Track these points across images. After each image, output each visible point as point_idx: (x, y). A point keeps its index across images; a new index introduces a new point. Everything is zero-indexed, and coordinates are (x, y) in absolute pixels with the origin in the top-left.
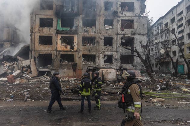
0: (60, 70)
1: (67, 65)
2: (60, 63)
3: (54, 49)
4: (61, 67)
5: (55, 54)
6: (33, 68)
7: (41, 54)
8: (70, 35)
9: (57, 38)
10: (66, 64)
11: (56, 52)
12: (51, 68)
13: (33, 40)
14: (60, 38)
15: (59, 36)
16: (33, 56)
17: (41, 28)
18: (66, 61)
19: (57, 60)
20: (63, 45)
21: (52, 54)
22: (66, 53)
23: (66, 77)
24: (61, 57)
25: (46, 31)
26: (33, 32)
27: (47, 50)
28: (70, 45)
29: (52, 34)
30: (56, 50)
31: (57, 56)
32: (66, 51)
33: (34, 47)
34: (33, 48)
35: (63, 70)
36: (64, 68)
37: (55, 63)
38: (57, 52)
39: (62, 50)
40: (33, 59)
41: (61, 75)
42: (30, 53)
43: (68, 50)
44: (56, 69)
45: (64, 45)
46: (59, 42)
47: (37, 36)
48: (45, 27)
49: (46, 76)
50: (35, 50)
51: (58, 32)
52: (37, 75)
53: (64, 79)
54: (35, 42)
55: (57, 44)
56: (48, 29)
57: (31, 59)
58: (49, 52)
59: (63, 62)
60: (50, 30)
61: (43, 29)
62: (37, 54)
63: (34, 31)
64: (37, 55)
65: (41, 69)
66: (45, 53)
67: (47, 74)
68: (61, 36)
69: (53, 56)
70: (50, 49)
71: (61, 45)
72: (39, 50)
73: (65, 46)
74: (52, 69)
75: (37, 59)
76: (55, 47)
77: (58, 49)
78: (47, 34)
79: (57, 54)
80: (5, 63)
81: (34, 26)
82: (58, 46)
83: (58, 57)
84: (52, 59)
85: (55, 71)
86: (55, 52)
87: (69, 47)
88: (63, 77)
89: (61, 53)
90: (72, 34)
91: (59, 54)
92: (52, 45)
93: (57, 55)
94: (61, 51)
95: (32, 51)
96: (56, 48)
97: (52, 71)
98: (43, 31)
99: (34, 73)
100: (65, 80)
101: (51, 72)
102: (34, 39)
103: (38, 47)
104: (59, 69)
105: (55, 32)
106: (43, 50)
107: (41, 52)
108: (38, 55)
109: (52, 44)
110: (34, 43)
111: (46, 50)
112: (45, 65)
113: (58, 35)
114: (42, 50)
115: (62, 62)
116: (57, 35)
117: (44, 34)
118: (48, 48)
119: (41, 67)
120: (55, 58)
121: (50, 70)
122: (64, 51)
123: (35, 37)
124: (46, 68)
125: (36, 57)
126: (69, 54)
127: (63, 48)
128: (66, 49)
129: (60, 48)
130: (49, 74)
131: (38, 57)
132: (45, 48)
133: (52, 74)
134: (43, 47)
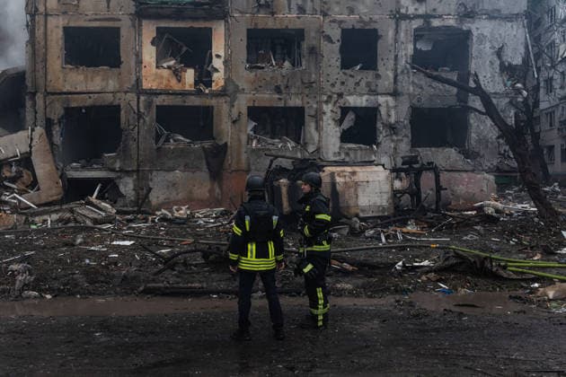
0: (154, 173)
1: (182, 153)
2: (157, 142)
3: (127, 86)
4: (159, 159)
5: (134, 104)
6: (43, 167)
7: (74, 105)
8: (197, 25)
9: (140, 35)
10: (182, 150)
11: (138, 98)
12: (117, 166)
13: (37, 46)
14: (155, 35)
15: (149, 30)
16: (40, 115)
18: (181, 138)
19: (141, 133)
20: (165, 65)
21: (119, 106)
22: (177, 101)
23: (180, 203)
24: (159, 120)
25: (93, 7)
26: (37, 10)
27: (98, 89)
28: (195, 68)
29: (120, 20)
30: (137, 88)
31: (140, 115)
32: (180, 94)
33: (46, 78)
34: (41, 82)
35: (170, 176)
36: (170, 164)
37: (133, 145)
38: (142, 98)
39: (163, 87)
40: (39, 130)
41: (162, 198)
42: (28, 104)
43: (187, 88)
44: (138, 171)
45: (169, 68)
46: (149, 54)
47: (57, 27)
49: (96, 198)
50: (49, 90)
51: (143, 11)
52: (59, 197)
53: (171, 212)
54: (46, 54)
55: (139, 62)
57: (33, 130)
58: (109, 98)
59: (167, 140)
60: (108, 3)
62: (58, 105)
63: (41, 9)
64: (57, 111)
65: (76, 169)
66: (89, 102)
67: (99, 192)
68: (158, 29)
69: (122, 112)
70: (112, 85)
71: (157, 67)
72: (65, 90)
74: (121, 171)
75: (56, 130)
76: (135, 79)
77: (146, 85)
78: (96, 20)
79: (141, 105)
82: (144, 70)
83: (147, 119)
84: (122, 126)
85: (135, 177)
86: (131, 97)
87: (190, 75)
88: (167, 204)
89: (159, 100)
90: (205, 19)
91: (149, 105)
92: (119, 67)
93: (142, 110)
94: (160, 94)
95: (34, 94)
96: (138, 81)
97: (121, 178)
98: (78, 6)
99: (49, 186)
100: (176, 214)
101: (117, 181)
102: (43, 43)
103: (61, 75)
104: (151, 171)
105: (133, 10)
106: (84, 89)
107: (76, 96)
108: (62, 112)
109: (121, 63)
110: (45, 60)
111: (92, 89)
112: (90, 155)
113: (144, 22)
114: (79, 90)
115: (162, 140)
116: (140, 25)
117: (85, 20)
118: (103, 80)
119: (74, 164)
120: (131, 122)
121: (112, 175)
122: (172, 94)
123: (45, 34)
124: (95, 166)
125: (55, 118)
126: (190, 104)
127: (165, 82)
128: (180, 85)
129: (154, 81)
130: (109, 190)
131: (62, 117)
132: (92, 81)
133: (122, 189)
134: (81, 77)
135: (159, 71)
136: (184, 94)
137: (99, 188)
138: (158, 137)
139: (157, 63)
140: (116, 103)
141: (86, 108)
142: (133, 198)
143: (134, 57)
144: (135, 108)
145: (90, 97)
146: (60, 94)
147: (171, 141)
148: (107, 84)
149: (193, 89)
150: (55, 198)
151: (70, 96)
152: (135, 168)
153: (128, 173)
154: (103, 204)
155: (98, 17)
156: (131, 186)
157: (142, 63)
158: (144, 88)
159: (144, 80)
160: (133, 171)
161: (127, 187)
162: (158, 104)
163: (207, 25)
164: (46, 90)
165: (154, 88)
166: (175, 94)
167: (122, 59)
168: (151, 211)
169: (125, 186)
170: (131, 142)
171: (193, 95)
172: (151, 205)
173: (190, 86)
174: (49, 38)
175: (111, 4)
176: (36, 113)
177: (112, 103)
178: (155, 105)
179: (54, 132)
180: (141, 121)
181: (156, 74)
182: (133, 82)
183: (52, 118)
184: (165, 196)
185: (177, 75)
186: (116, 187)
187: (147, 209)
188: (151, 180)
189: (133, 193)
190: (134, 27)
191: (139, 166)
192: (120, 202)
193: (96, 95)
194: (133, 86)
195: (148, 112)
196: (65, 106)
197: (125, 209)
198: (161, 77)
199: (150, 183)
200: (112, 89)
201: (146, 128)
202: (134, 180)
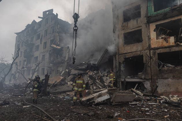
0: (159, 80)
2: (159, 68)
3: (145, 48)
4: (161, 74)
5: (148, 54)
7: (127, 57)
9: (149, 29)
10: (171, 70)
11: (150, 52)
12: (143, 77)
14: (155, 28)
15: (153, 26)
17: (125, 24)
18: (170, 65)
19: (152, 65)
20: (160, 38)
21: (143, 55)
22: (167, 50)
23: (174, 93)
24: (159, 59)
25: (133, 25)
27: (135, 50)
29: (141, 26)
30: (150, 48)
31: (151, 58)
32: (168, 47)
33: (119, 50)
35: (166, 81)
36: (166, 76)
38: (151, 51)
39: (160, 46)
41: (163, 91)
42: (114, 58)
43: (171, 44)
44: (151, 79)
45: (162, 38)
46: (153, 35)
47: (121, 34)
48: (131, 20)
49: (136, 89)
50: (120, 53)
51: (150, 20)
53: (169, 98)
55: (149, 39)
56: (135, 21)
58: (139, 53)
59: (163, 66)
60: (137, 22)
61: (127, 24)
64: (122, 59)
65: (129, 78)
66: (132, 55)
68: (156, 26)
69: (144, 58)
70: (140, 48)
71: (157, 39)
72: (124, 53)
73: (165, 39)
74: (145, 79)
75: (122, 65)
76: (148, 45)
77: (153, 46)
78: (133, 29)
79: (151, 54)
80: (89, 72)
82: (151, 41)
83: (154, 59)
85: (150, 81)
86: (147, 51)
87: (172, 40)
88: (167, 94)
89: (158, 51)
91: (154, 54)
92: (142, 42)
93: (152, 56)
94: (159, 49)
96: (150, 45)
97: (144, 81)
98: (127, 26)
100: (172, 99)
101: (143, 83)
103: (123, 48)
104: (157, 79)
105: (146, 21)
108: (124, 59)
111: (133, 51)
112: (134, 74)
113: (151, 25)
114: (129, 52)
115: (161, 66)
116: (149, 26)
117: (130, 30)
118: (136, 47)
119: (128, 77)
120: (148, 60)
121: (141, 80)
122: (164, 48)
124: (135, 77)
125: (121, 62)
126: (174, 50)
127: (160, 44)
128: (168, 44)
129: (156, 44)
130: (141, 86)
131: (124, 61)
132: (133, 48)
133: (145, 86)
134: (129, 48)
135: (158, 40)
136: (169, 47)
137: (137, 85)
138: (159, 66)
139: (157, 38)
140: (141, 54)
141: (131, 57)
142: (150, 90)
143: (147, 37)
144: (149, 55)
145: (132, 54)
146: (122, 54)
147: (165, 67)
148: (138, 48)
149: (174, 44)
151: (126, 54)
152: (150, 78)
153: (147, 80)
154: (138, 91)
155: (134, 27)
156: (149, 85)
157: (150, 39)
158: (152, 47)
159: (152, 45)
160: (149, 79)
161: (148, 85)
162: (158, 52)
163: (179, 18)
164: (119, 54)
165: (156, 47)
166: (166, 47)
167: (143, 39)
168: (158, 96)
169: (147, 85)
170: (148, 68)
171: (174, 47)
172: (158, 93)
173: (173, 43)
175: (138, 22)
176: (116, 61)
177: (140, 55)
178: (157, 53)
179: (121, 66)
180: (152, 60)
181: (157, 42)
183: (120, 62)
184: (164, 90)
185: (166, 40)
186: (143, 85)
187: (157, 95)
188: (157, 83)
189: (150, 87)
190: (147, 27)
191: (151, 77)
192: (145, 91)
193: (134, 53)
194: (148, 47)
195: (154, 56)
196: (125, 57)
197: (147, 94)
198: (159, 42)
199: (157, 84)
200: (140, 50)
201: (154, 62)
202: (150, 83)
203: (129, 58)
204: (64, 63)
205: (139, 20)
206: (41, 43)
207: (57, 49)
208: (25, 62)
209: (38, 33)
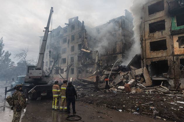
0: (181, 79)
2: (181, 70)
3: (169, 54)
4: (182, 74)
5: (172, 59)
6: (146, 77)
7: (153, 61)
9: (173, 40)
11: (173, 58)
12: (168, 76)
13: (143, 48)
14: (178, 39)
15: (176, 38)
16: (145, 64)
17: (151, 34)
19: (175, 67)
20: (182, 47)
21: (167, 60)
24: (181, 63)
25: (158, 36)
26: (143, 39)
27: (160, 56)
29: (165, 37)
30: (173, 55)
31: (174, 62)
33: (146, 55)
37: (172, 71)
38: (175, 57)
40: (145, 68)
42: (142, 62)
46: (176, 45)
47: (148, 42)
48: (156, 32)
49: (162, 85)
50: (147, 58)
51: (173, 33)
52: (151, 85)
54: (146, 49)
55: (173, 47)
56: (160, 33)
57: (143, 68)
58: (164, 58)
61: (153, 35)
62: (149, 61)
63: (144, 39)
64: (149, 63)
65: (155, 77)
66: (158, 60)
68: (179, 37)
69: (168, 62)
70: (165, 54)
71: (179, 48)
72: (151, 57)
74: (169, 78)
75: (149, 68)
76: (171, 52)
77: (176, 53)
78: (159, 39)
79: (175, 59)
81: (144, 34)
82: (174, 49)
83: (177, 63)
84: (169, 65)
85: (174, 80)
86: (171, 57)
89: (180, 57)
91: (177, 59)
92: (166, 50)
93: (175, 61)
94: (181, 55)
95: (143, 59)
96: (173, 53)
97: (169, 80)
98: (153, 36)
99: (148, 82)
101: (168, 81)
102: (145, 47)
103: (150, 54)
104: (179, 78)
105: (170, 34)
106: (156, 57)
107: (154, 59)
108: (151, 63)
109: (167, 48)
110: (145, 51)
111: (159, 56)
112: (158, 74)
113: (174, 36)
115: (183, 69)
116: (173, 37)
117: (156, 39)
118: (162, 54)
120: (171, 64)
121: (166, 79)
123: (145, 45)
124: (160, 77)
127: (182, 52)
129: (179, 52)
130: (166, 83)
131: (151, 64)
132: (158, 54)
133: (170, 83)
134: (155, 54)
137: (162, 83)
138: (181, 68)
139: (179, 47)
140: (166, 59)
142: (174, 86)
143: (171, 46)
146: (149, 59)
148: (163, 55)
150: (150, 85)
151: (152, 59)
152: (174, 77)
153: (171, 79)
154: (165, 87)
155: (159, 38)
157: (174, 47)
159: (175, 52)
161: (172, 83)
162: (180, 58)
165: (179, 54)
168: (181, 90)
169: (171, 82)
174: (146, 45)
175: (163, 34)
177: (165, 60)
180: (175, 64)
181: (179, 50)
182: (171, 53)
183: (148, 64)
186: (168, 83)
187: (179, 90)
189: (174, 84)
190: (171, 38)
191: (175, 76)
193: (160, 58)
194: (171, 54)
195: (177, 61)
196: (151, 61)
197: (172, 89)
198: (181, 50)
199: (179, 82)
200: (165, 56)
201: (177, 65)
202: (174, 81)
203: (155, 62)
204: (94, 65)
205: (164, 32)
206: (68, 47)
207: (87, 52)
208: (52, 63)
209: (64, 38)
